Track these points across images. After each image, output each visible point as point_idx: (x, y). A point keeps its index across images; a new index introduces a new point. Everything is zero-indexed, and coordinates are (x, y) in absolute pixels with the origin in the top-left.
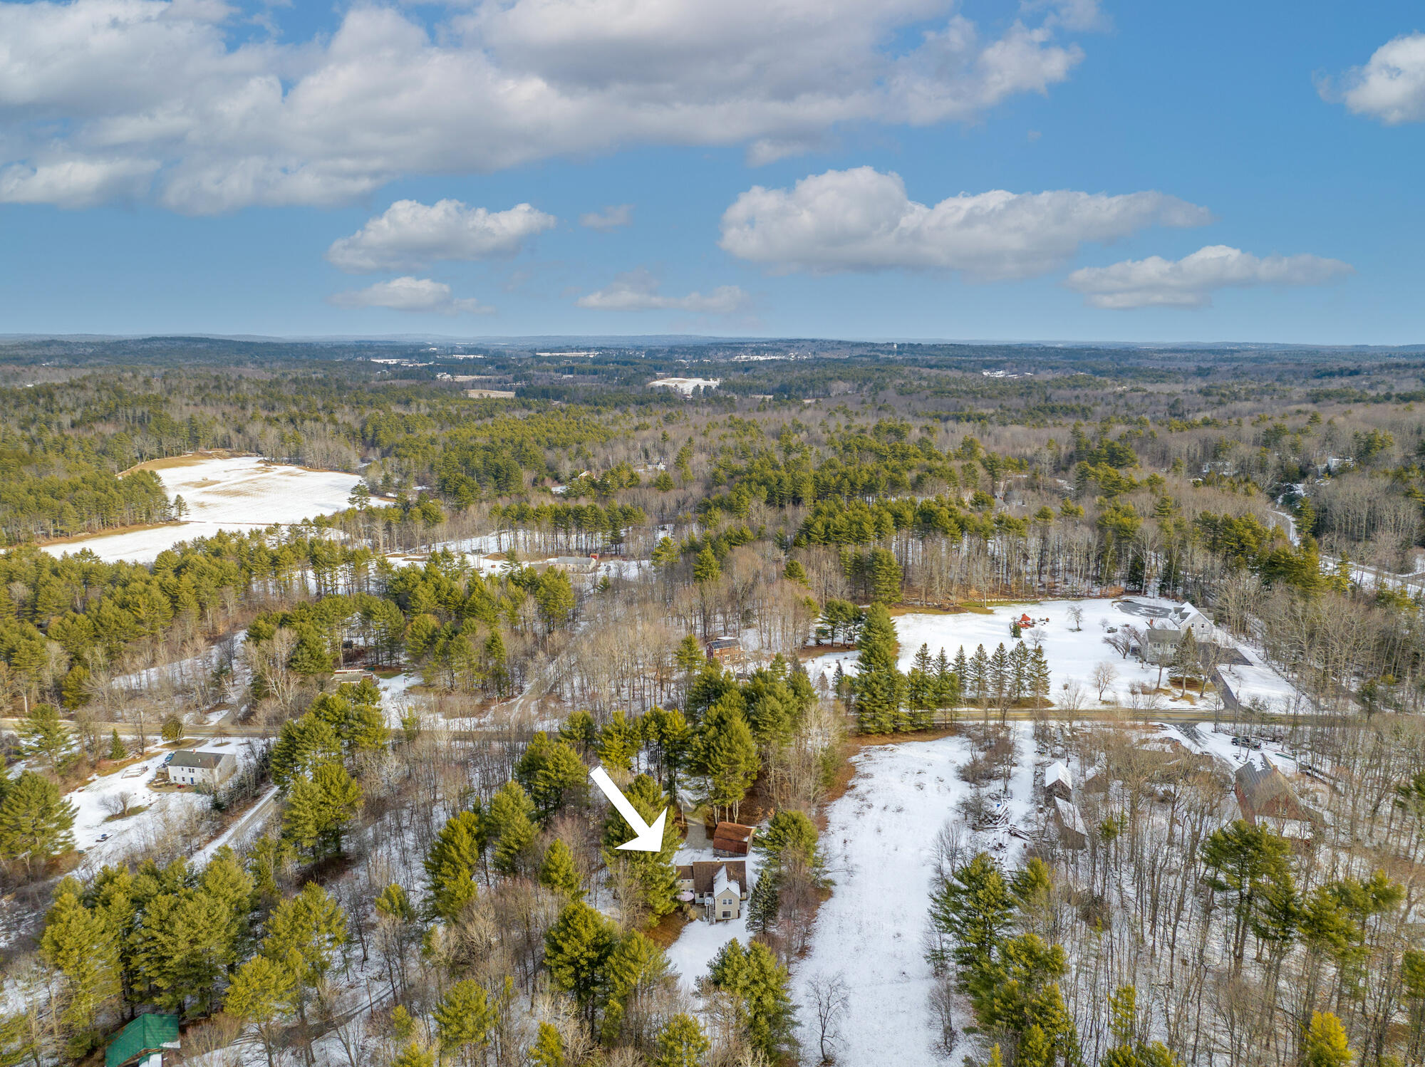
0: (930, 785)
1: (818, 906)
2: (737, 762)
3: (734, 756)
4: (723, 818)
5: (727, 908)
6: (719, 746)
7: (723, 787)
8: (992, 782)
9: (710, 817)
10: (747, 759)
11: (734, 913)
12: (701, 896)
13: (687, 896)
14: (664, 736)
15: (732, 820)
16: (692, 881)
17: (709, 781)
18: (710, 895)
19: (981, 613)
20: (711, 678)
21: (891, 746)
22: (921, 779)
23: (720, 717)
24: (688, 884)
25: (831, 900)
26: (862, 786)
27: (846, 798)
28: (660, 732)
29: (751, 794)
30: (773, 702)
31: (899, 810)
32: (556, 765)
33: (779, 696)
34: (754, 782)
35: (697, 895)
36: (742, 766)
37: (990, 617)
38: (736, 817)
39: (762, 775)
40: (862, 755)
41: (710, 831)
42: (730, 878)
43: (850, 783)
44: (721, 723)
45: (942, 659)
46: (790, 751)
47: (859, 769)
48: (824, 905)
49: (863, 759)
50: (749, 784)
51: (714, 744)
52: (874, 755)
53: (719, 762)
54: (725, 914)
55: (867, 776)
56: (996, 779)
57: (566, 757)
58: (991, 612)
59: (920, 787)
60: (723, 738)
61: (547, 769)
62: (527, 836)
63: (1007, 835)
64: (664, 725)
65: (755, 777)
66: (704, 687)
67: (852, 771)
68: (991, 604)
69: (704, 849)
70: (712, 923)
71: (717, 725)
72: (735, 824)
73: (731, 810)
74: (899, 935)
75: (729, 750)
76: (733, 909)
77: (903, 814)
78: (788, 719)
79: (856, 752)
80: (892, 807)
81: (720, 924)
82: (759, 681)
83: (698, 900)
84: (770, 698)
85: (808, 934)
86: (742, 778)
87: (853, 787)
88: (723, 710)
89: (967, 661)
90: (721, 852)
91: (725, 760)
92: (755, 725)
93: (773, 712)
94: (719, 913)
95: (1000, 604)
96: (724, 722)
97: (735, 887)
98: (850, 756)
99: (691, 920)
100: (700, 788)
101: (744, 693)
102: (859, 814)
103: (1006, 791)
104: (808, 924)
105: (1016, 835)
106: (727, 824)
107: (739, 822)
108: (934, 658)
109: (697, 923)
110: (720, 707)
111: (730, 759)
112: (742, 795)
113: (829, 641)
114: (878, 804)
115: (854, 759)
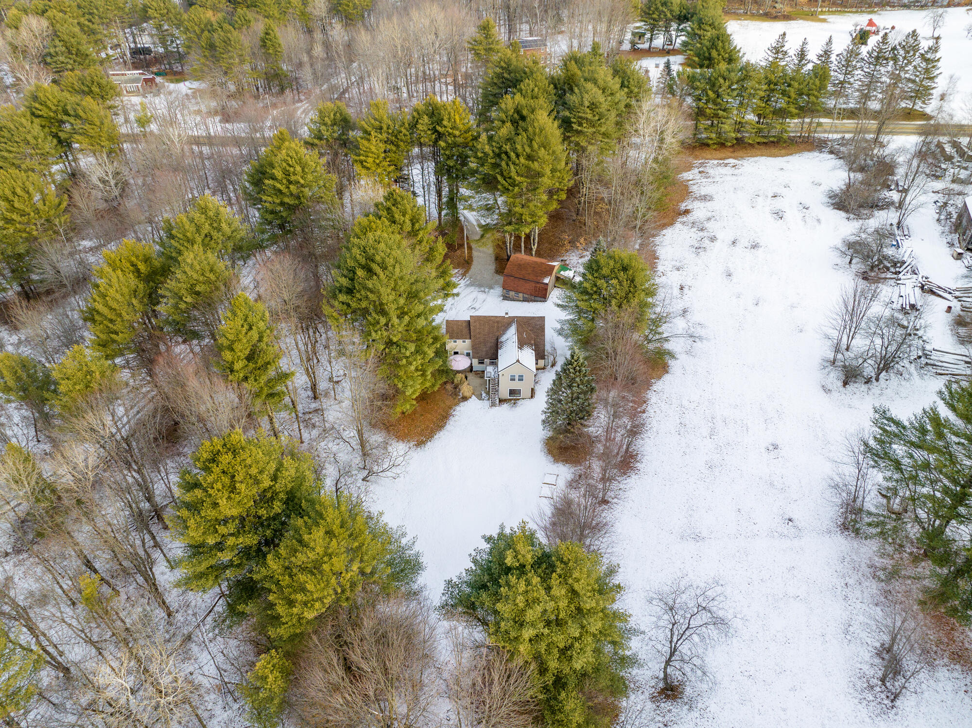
0: (793, 215)
1: (648, 385)
2: (539, 175)
3: (536, 166)
4: (517, 248)
5: (515, 385)
6: (514, 150)
7: (518, 209)
8: (876, 213)
9: (500, 246)
10: (553, 171)
11: (525, 392)
12: (481, 362)
13: (460, 363)
14: (440, 136)
15: (529, 250)
16: (468, 341)
17: (500, 200)
18: (492, 364)
19: (813, 20)
20: (509, 64)
21: (731, 161)
22: (778, 204)
23: (518, 111)
24: (463, 345)
25: (667, 377)
26: (699, 211)
27: (678, 226)
28: (435, 131)
29: (555, 217)
30: (593, 92)
31: (755, 246)
32: (287, 174)
33: (601, 82)
34: (560, 202)
35: (475, 362)
36: (546, 181)
37: (824, 25)
38: (535, 248)
39: (572, 192)
40: (696, 171)
41: (501, 262)
42: (521, 345)
43: (683, 206)
44: (519, 119)
45: (802, 55)
46: (612, 164)
47: (694, 188)
48: (658, 386)
49: (698, 176)
50: (554, 206)
51: (507, 147)
52: (711, 172)
53: (513, 174)
54: (512, 392)
55: (705, 198)
56: (881, 208)
57: (300, 162)
58: (824, 21)
59: (779, 215)
60: (522, 139)
61: (274, 178)
62: (208, 282)
63: (918, 291)
64: (440, 122)
65: (564, 196)
66: (499, 76)
67: (685, 191)
68: (822, 12)
69: (491, 287)
70: (493, 405)
71: (514, 122)
72: (534, 259)
73: (528, 237)
74: (776, 447)
75: (529, 158)
76: (524, 388)
77: (759, 252)
78: (612, 116)
79: (689, 168)
80: (744, 242)
81: (505, 406)
82: (573, 66)
83: (477, 366)
84: (589, 86)
85: (635, 431)
86: (545, 197)
87: (687, 212)
88: (523, 102)
89: (833, 58)
90: (512, 293)
91: (523, 170)
92: (566, 124)
93: (593, 106)
94: (504, 392)
95: (833, 13)
96: (523, 118)
97: (528, 357)
98: (681, 172)
99: (465, 399)
100: (489, 209)
101: (554, 82)
102: (698, 249)
103: (899, 225)
104: (634, 414)
105: (932, 292)
106: (522, 256)
107: (539, 254)
108: (792, 53)
109: (473, 402)
110: (518, 97)
111: (528, 168)
112: (544, 221)
113: (646, 46)
114: (724, 237)
115: (687, 175)
